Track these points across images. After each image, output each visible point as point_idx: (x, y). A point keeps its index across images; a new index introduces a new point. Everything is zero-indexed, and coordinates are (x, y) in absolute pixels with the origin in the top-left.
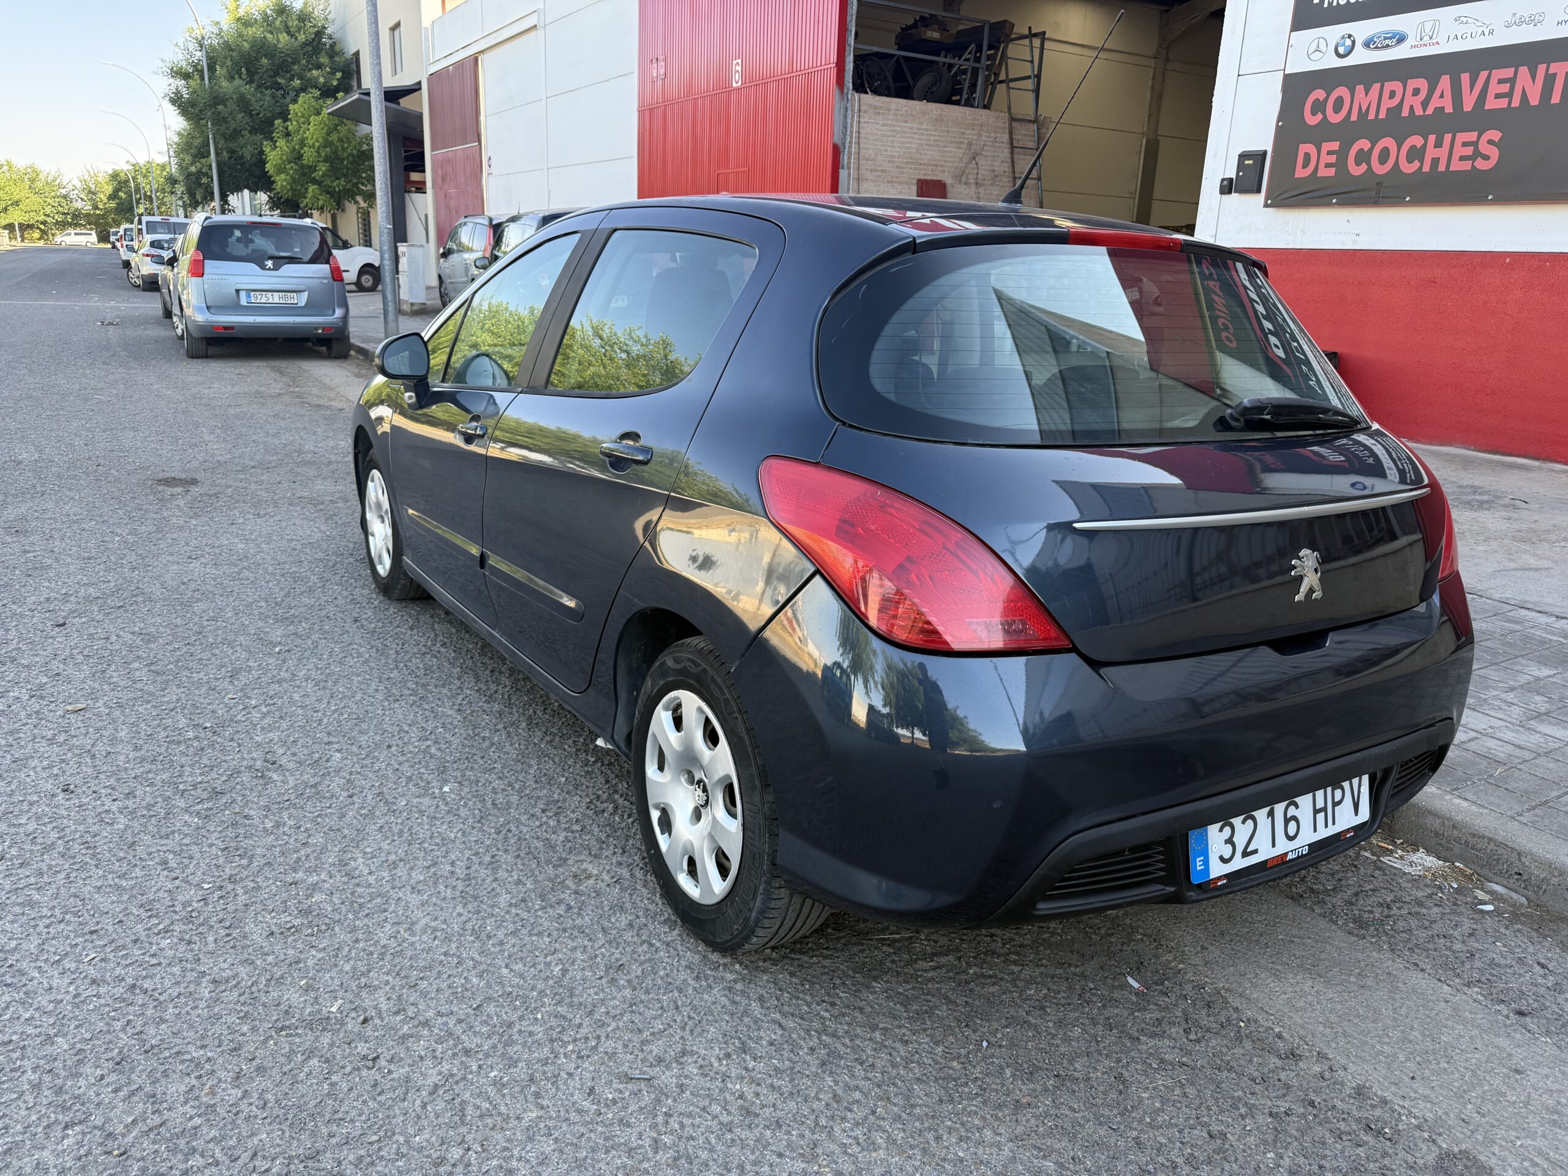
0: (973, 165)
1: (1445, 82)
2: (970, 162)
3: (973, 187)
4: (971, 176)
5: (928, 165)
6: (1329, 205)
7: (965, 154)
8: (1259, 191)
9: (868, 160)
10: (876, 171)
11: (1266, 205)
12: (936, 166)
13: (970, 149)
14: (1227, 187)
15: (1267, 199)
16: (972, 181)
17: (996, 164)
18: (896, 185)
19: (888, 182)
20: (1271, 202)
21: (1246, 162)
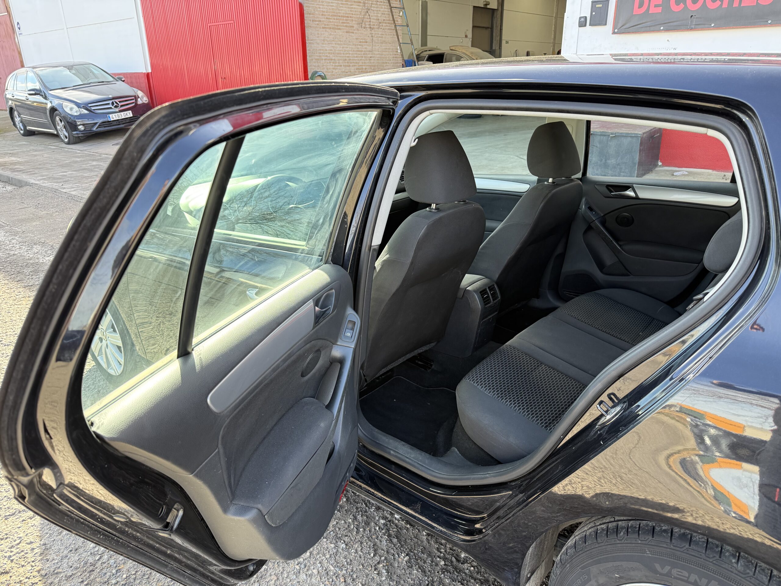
0: (367, 16)
2: (365, 15)
3: (369, 29)
4: (367, 23)
5: (344, 17)
6: (659, 31)
7: (362, 9)
8: (606, 24)
9: (310, 14)
10: (316, 21)
11: (614, 33)
12: (348, 17)
13: (364, 6)
14: (582, 23)
15: (614, 28)
16: (367, 26)
17: (379, 15)
18: (327, 30)
19: (323, 28)
20: (616, 30)
21: (597, 6)
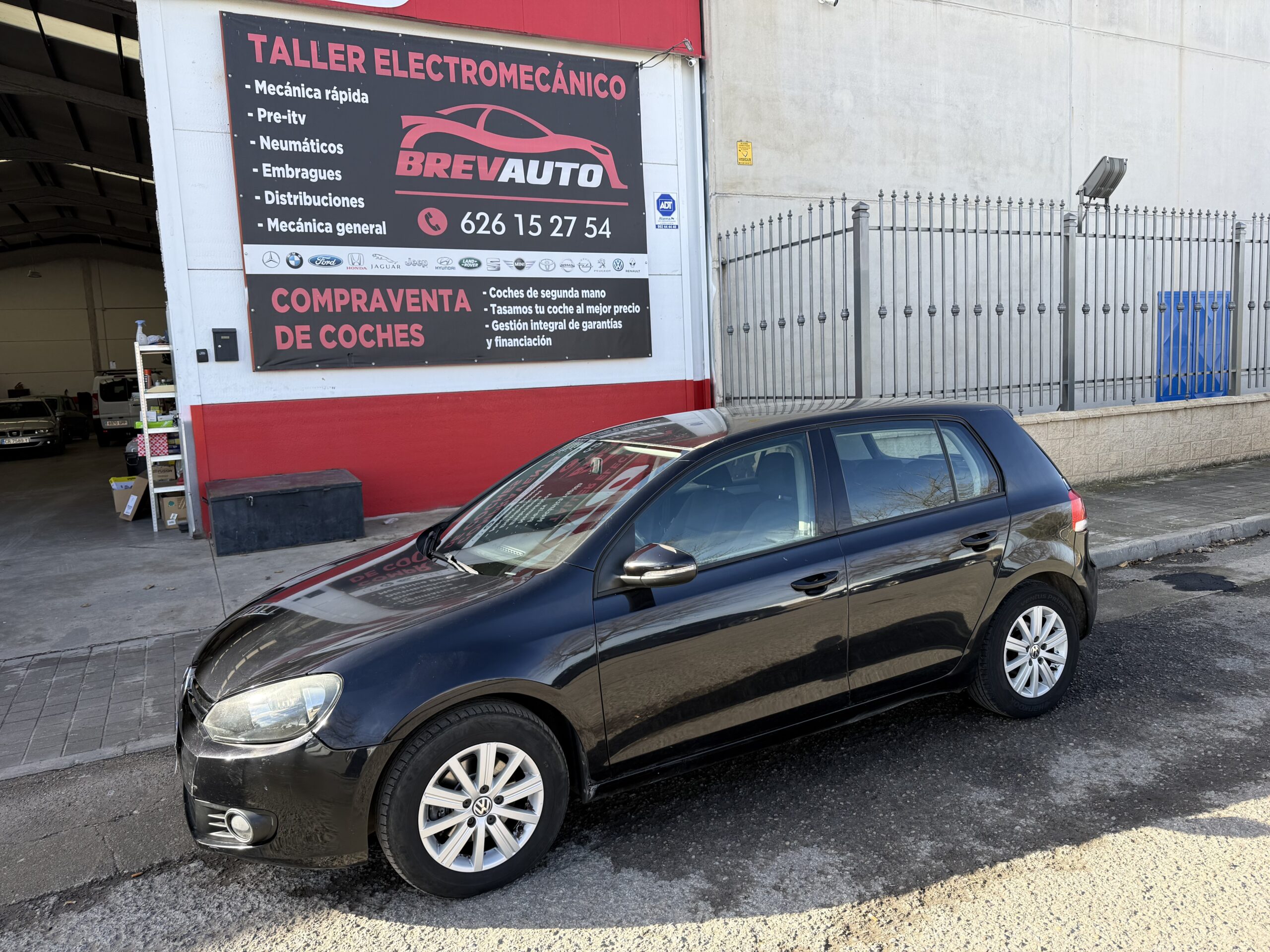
1: (377, 293)
6: (314, 368)
8: (239, 360)
11: (256, 370)
14: (202, 357)
15: (255, 366)
20: (259, 367)
21: (222, 337)
